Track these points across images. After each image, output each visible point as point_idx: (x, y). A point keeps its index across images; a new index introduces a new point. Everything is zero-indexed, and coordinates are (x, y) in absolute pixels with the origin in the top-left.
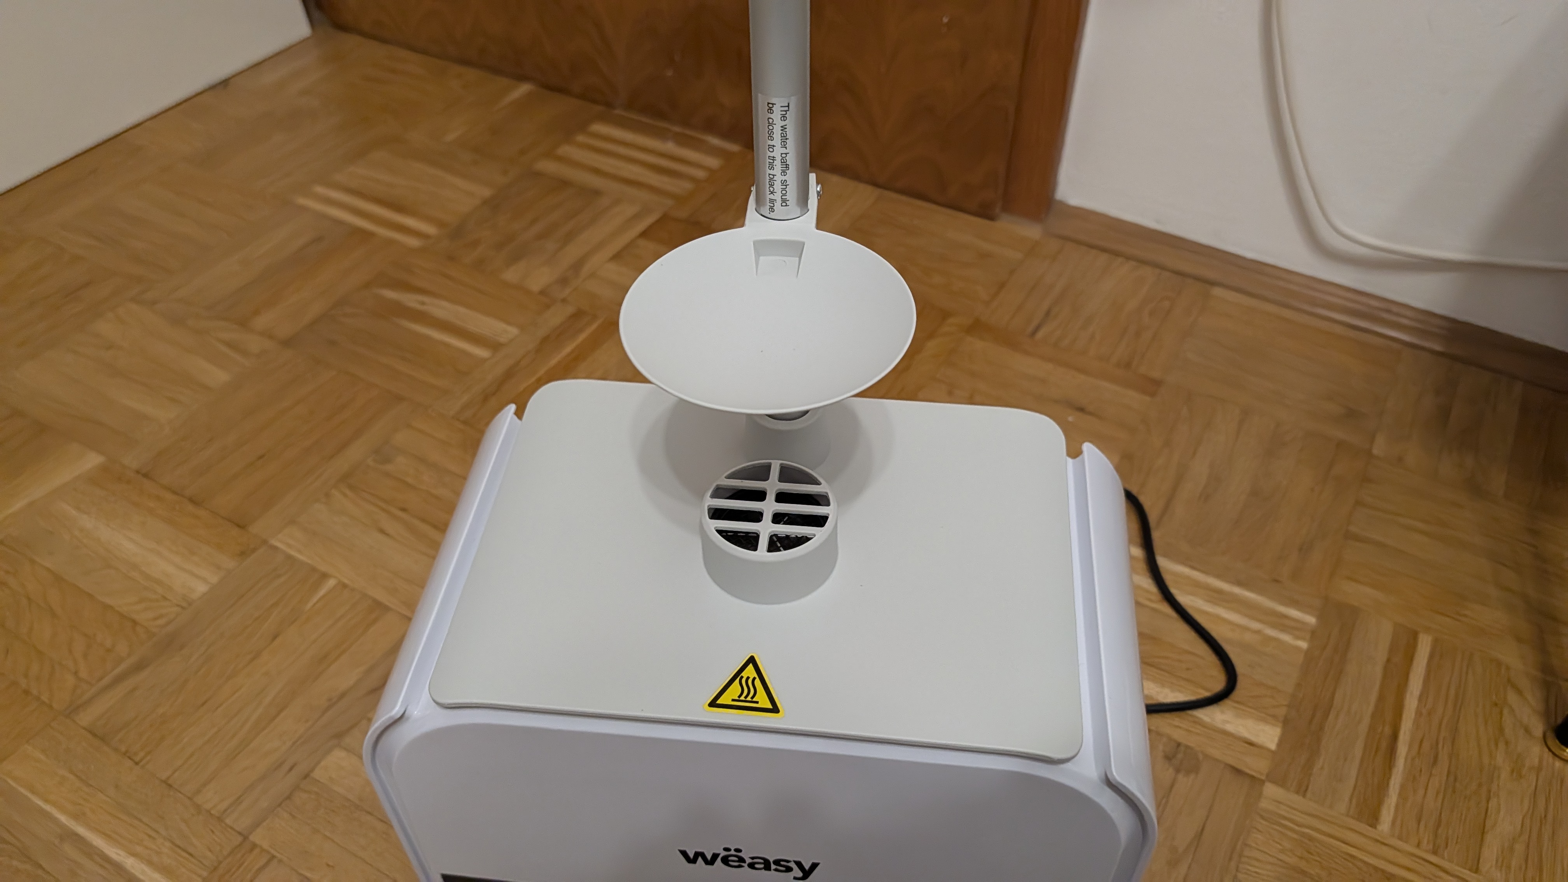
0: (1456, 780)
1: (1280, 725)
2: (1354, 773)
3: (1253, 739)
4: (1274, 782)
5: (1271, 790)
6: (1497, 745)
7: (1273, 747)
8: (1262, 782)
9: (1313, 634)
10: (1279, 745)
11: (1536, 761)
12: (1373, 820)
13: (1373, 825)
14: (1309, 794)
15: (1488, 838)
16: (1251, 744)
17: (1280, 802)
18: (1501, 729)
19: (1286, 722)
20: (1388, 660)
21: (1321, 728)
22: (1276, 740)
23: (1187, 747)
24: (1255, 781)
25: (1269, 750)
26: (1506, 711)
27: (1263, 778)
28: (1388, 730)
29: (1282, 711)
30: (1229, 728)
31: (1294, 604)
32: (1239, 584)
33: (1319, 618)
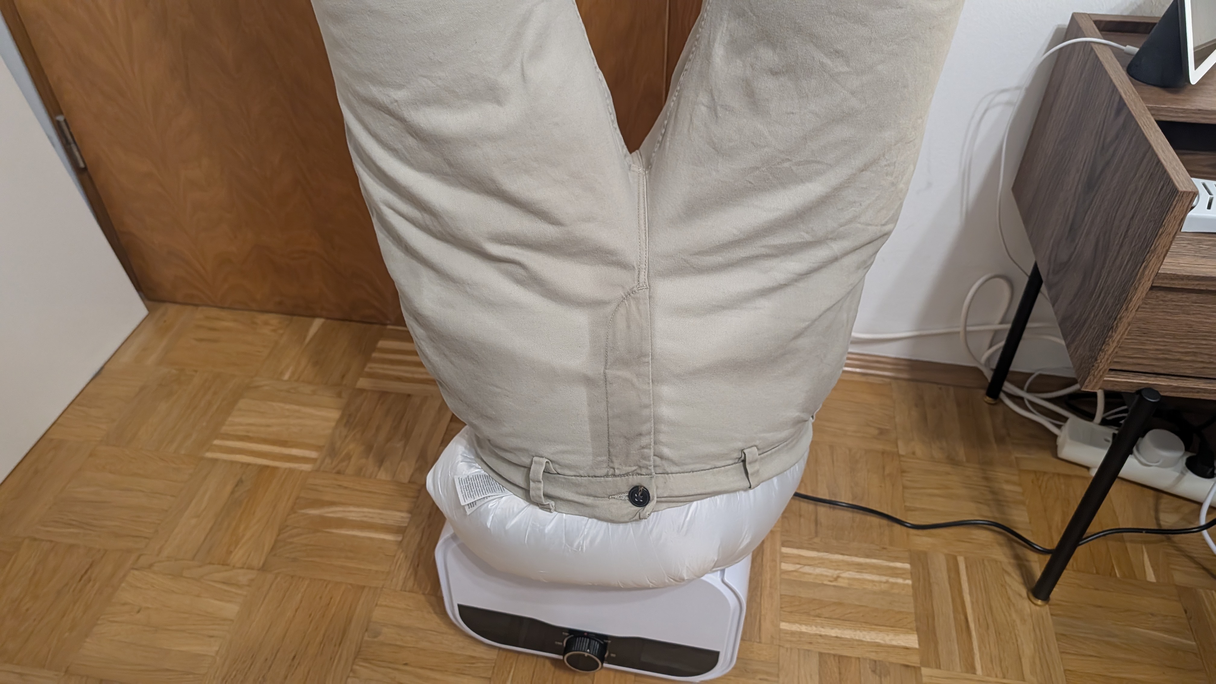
0: (1000, 634)
1: (915, 632)
2: (956, 647)
3: (907, 645)
4: (925, 666)
5: (925, 671)
6: (1009, 607)
7: (917, 646)
8: (919, 668)
9: (913, 575)
10: (919, 644)
11: (1029, 610)
12: (972, 669)
13: (975, 673)
14: (942, 667)
15: (1023, 660)
16: (907, 648)
17: (931, 676)
18: (1009, 598)
19: (918, 630)
20: (949, 577)
21: (934, 627)
22: (917, 642)
23: (879, 661)
24: (916, 669)
25: (916, 649)
26: (1008, 588)
27: (919, 665)
28: (963, 617)
29: (914, 625)
30: (894, 643)
31: (897, 559)
32: (868, 556)
33: (910, 564)
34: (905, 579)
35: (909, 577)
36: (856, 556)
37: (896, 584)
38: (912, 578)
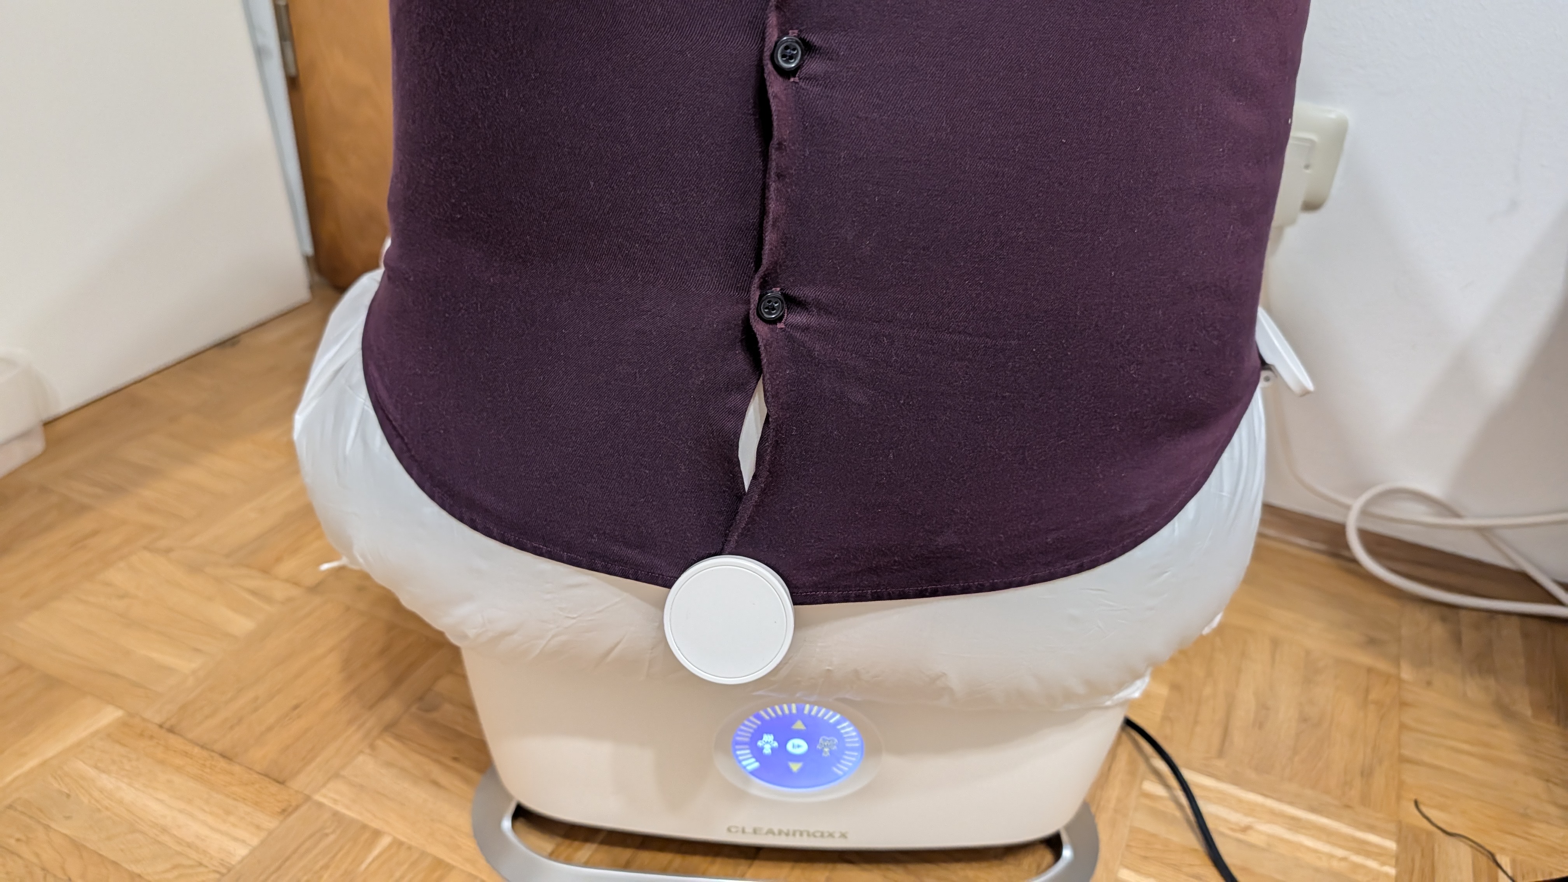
9: (1399, 860)
31: (1371, 829)
32: (1313, 810)
33: (1398, 842)
34: (1383, 864)
35: (1393, 862)
36: (1291, 803)
37: (1363, 867)
38: (1397, 865)
